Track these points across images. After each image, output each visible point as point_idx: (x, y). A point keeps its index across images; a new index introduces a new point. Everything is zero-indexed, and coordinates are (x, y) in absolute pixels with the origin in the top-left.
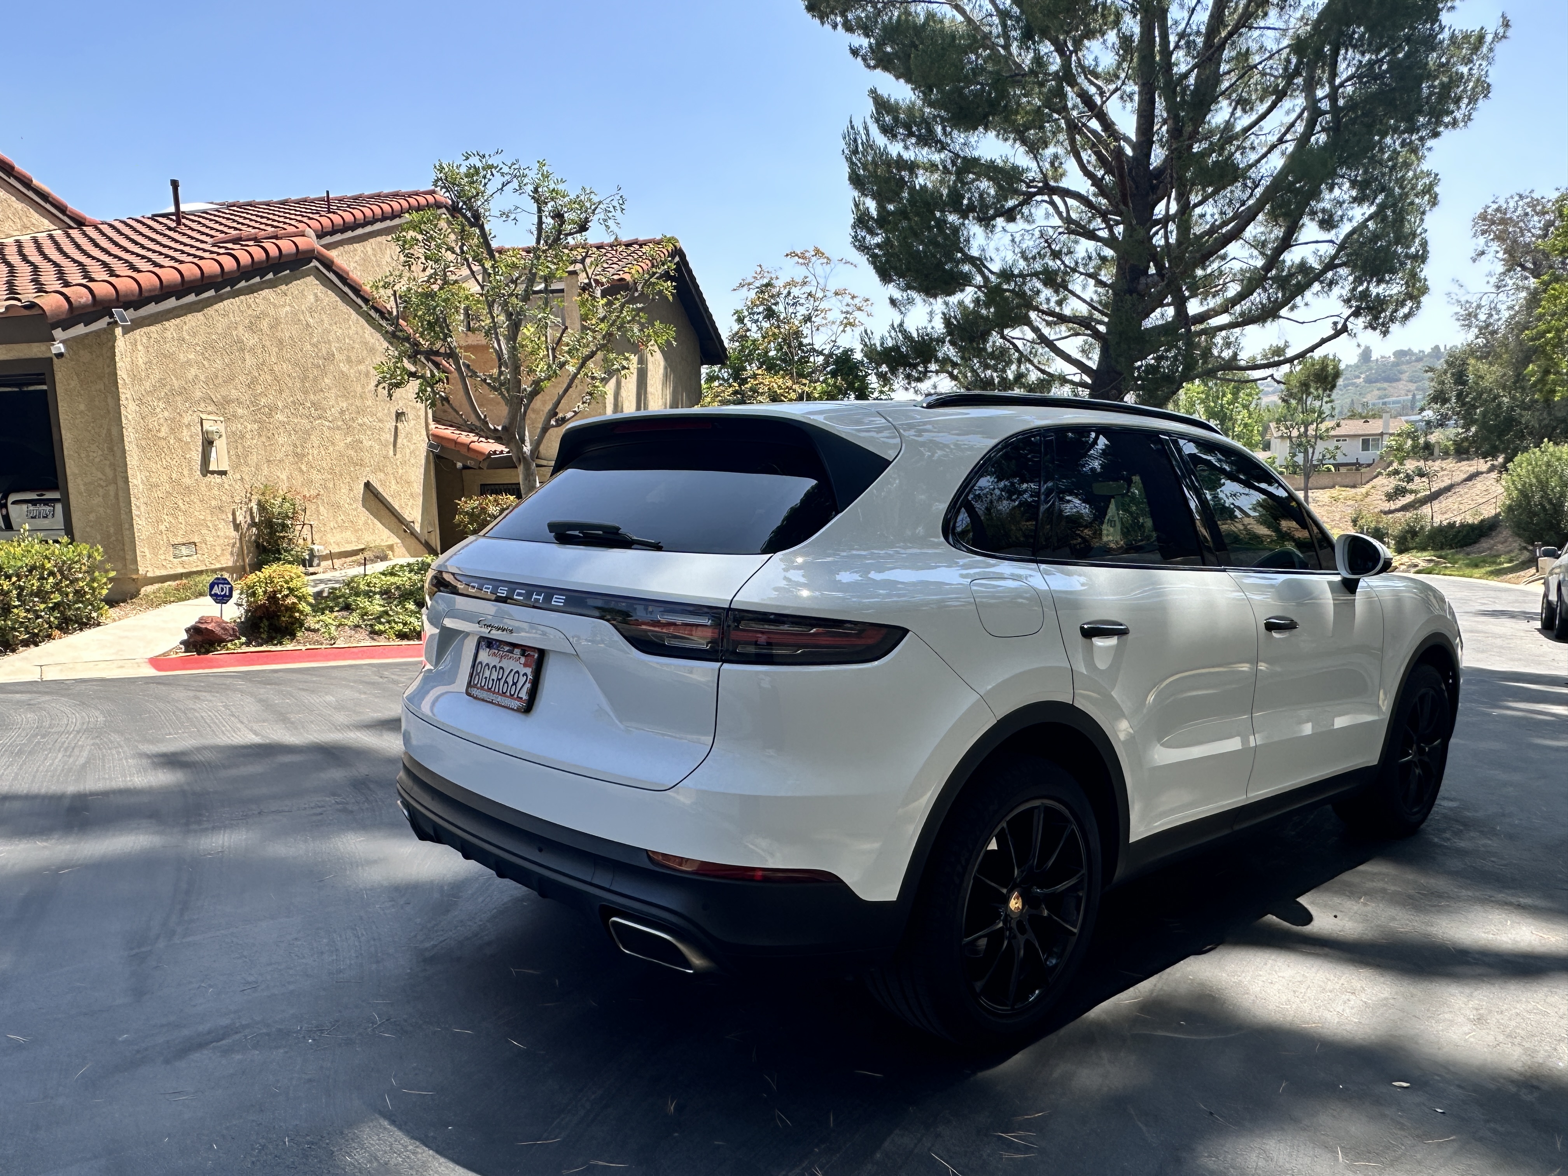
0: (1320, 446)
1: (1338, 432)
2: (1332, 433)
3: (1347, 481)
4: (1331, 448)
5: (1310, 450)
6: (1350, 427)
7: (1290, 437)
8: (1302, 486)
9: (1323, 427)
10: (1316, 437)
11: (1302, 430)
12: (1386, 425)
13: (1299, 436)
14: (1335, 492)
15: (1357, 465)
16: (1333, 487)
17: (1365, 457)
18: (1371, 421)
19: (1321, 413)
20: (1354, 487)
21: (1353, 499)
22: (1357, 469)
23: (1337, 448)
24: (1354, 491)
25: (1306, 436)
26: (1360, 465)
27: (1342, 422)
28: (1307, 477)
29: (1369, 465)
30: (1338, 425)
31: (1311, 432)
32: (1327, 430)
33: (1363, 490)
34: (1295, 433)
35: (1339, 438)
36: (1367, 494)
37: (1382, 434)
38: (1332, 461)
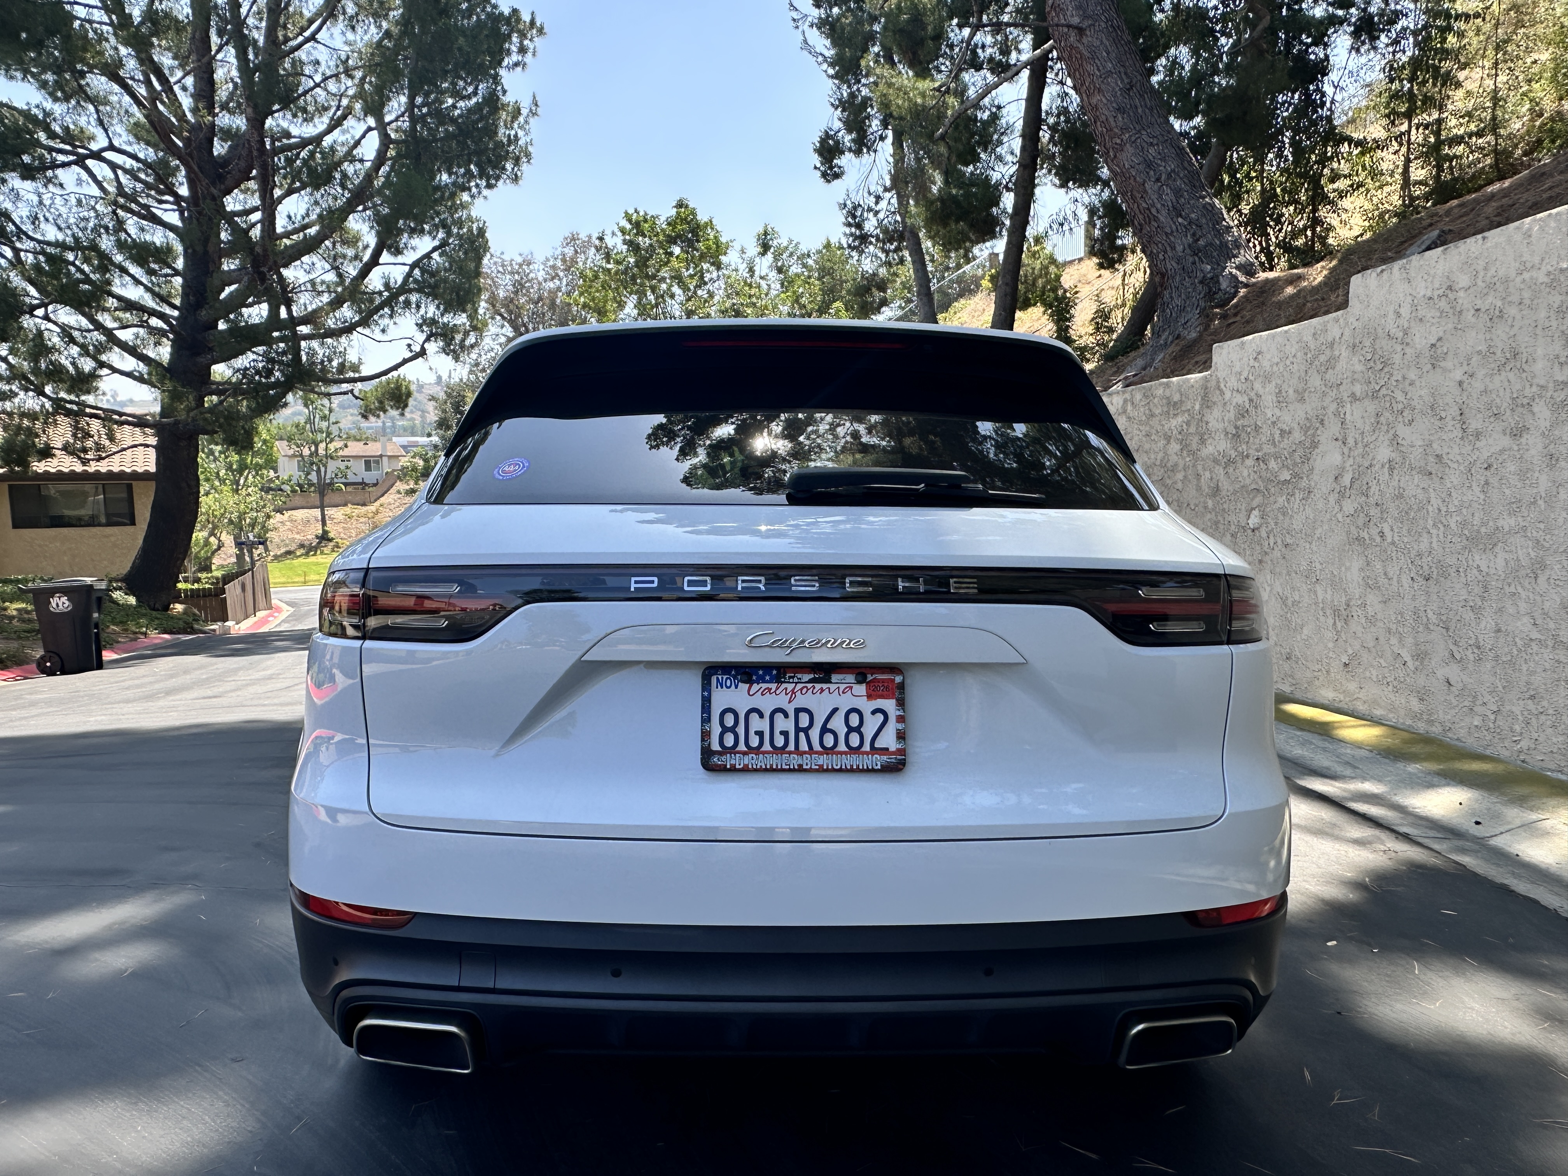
0: (332, 466)
1: (346, 452)
2: (341, 453)
3: (358, 499)
4: (343, 468)
5: (323, 469)
6: (355, 448)
7: (301, 455)
8: (318, 503)
9: (332, 446)
10: (326, 456)
11: (313, 448)
12: (384, 448)
13: (311, 455)
14: (348, 509)
15: (363, 484)
16: (345, 505)
17: (370, 477)
18: (370, 444)
19: (329, 434)
20: (364, 505)
21: (365, 516)
22: (363, 489)
23: (347, 468)
24: (364, 509)
25: (317, 455)
26: (367, 485)
27: (349, 444)
28: (322, 495)
29: (375, 485)
30: (346, 446)
31: (321, 452)
32: (336, 450)
33: (372, 508)
34: (306, 452)
35: (347, 458)
36: (377, 512)
37: (381, 456)
38: (343, 480)
